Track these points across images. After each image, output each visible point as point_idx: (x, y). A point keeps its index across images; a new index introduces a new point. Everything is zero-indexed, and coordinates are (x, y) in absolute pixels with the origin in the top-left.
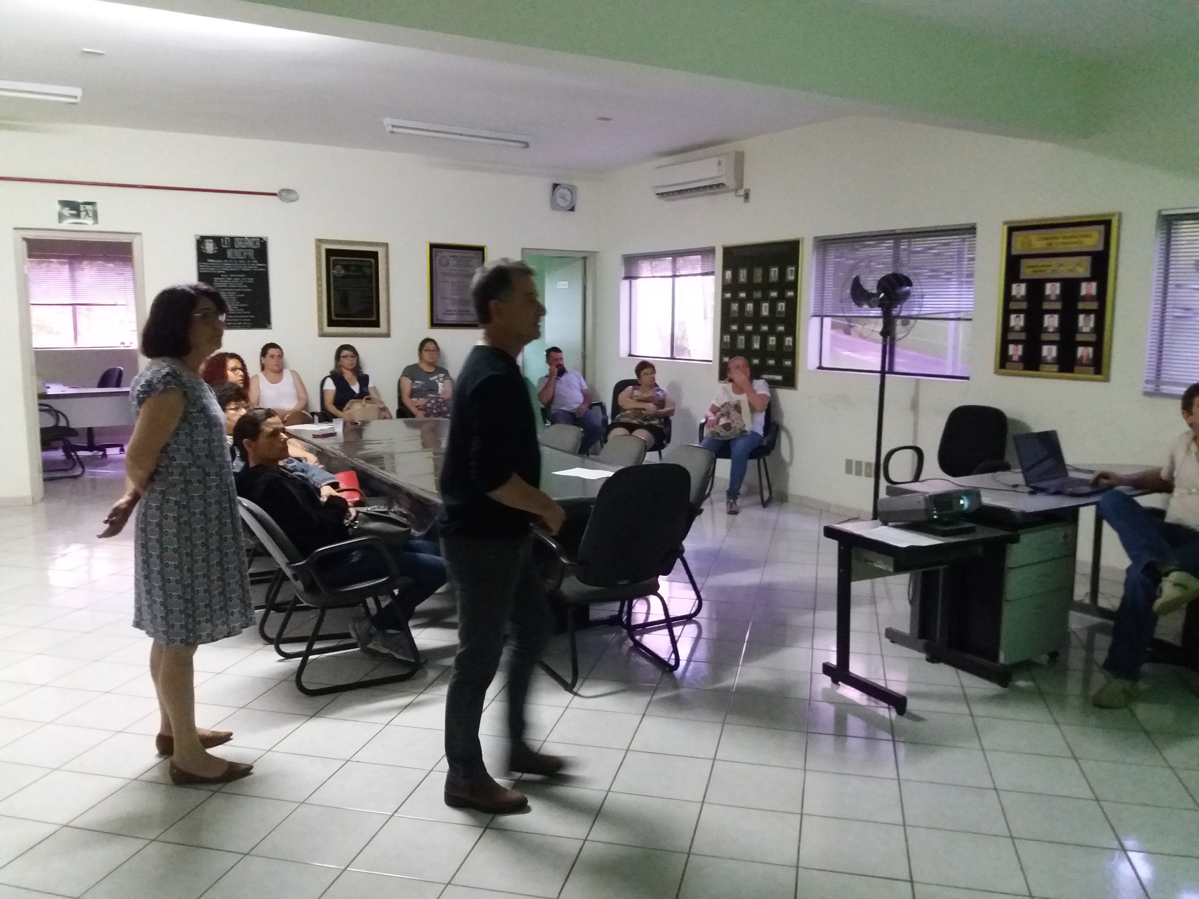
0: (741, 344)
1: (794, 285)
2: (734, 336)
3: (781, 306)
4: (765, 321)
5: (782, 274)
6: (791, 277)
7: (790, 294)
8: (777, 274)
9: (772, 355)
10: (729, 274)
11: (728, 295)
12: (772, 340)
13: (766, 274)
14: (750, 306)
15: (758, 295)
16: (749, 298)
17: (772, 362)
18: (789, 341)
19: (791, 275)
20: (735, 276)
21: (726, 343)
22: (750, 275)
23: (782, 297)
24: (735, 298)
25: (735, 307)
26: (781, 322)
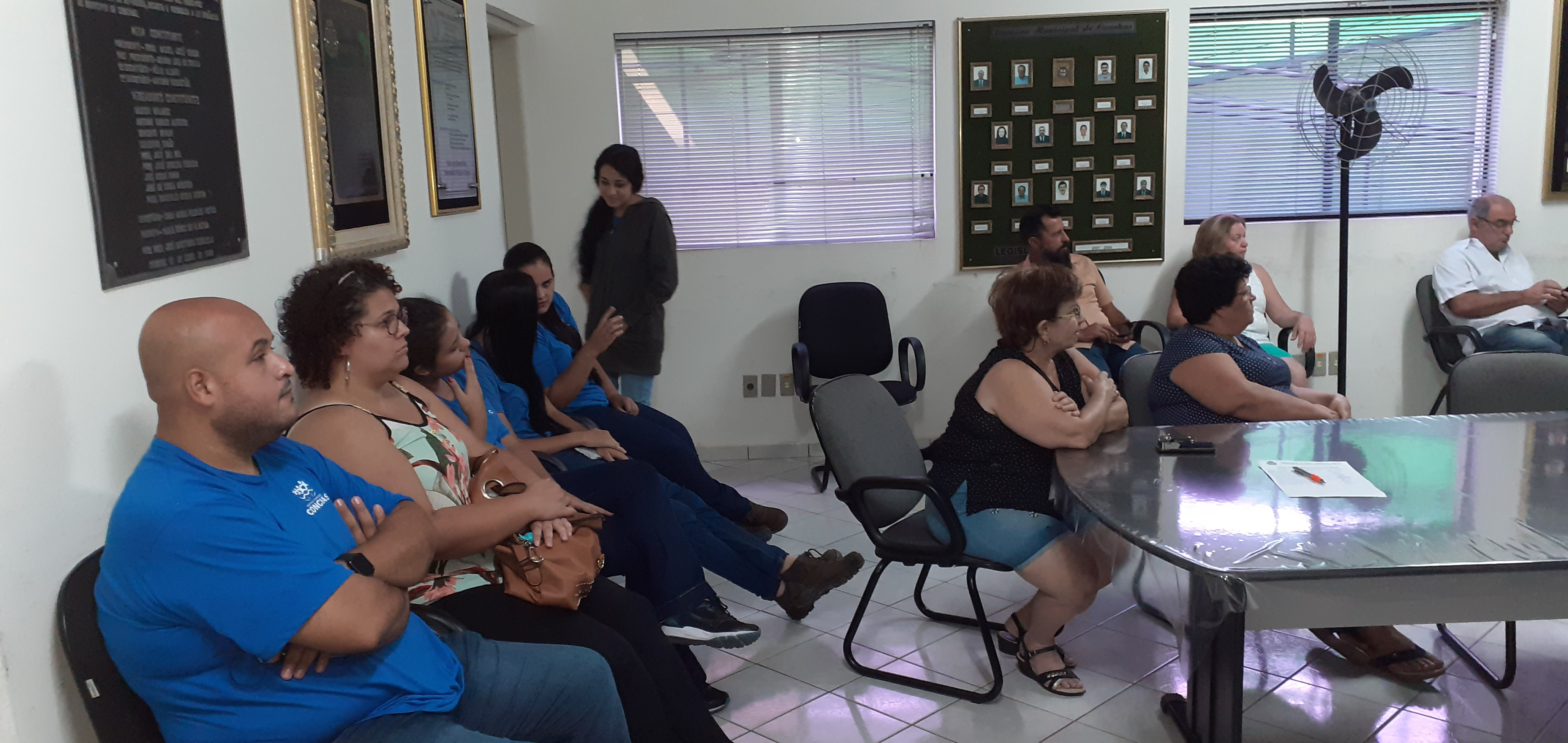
0: (1022, 196)
1: (1157, 88)
2: (1003, 185)
3: (1125, 125)
4: (1083, 151)
5: (1126, 70)
6: (1145, 75)
7: (1144, 103)
8: (1110, 71)
9: (1103, 209)
10: (980, 72)
11: (980, 111)
12: (1103, 184)
13: (1086, 70)
14: (1042, 129)
15: (1062, 107)
16: (1042, 112)
17: (1102, 222)
18: (1144, 183)
19: (1146, 71)
20: (1001, 74)
21: (981, 198)
22: (1042, 73)
23: (1125, 107)
24: (1002, 114)
25: (1001, 131)
26: (1124, 150)
